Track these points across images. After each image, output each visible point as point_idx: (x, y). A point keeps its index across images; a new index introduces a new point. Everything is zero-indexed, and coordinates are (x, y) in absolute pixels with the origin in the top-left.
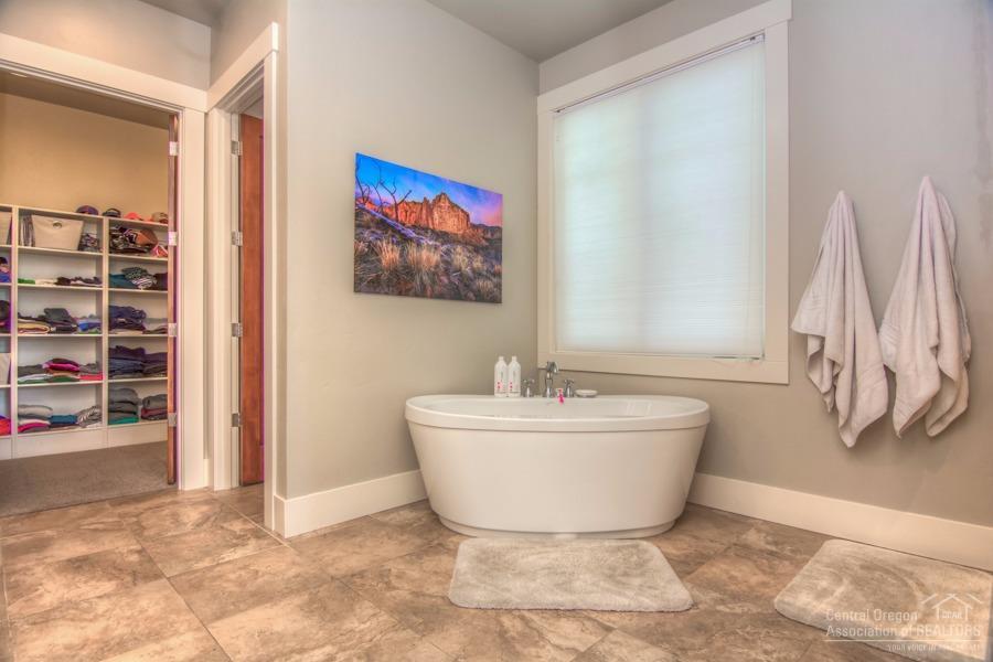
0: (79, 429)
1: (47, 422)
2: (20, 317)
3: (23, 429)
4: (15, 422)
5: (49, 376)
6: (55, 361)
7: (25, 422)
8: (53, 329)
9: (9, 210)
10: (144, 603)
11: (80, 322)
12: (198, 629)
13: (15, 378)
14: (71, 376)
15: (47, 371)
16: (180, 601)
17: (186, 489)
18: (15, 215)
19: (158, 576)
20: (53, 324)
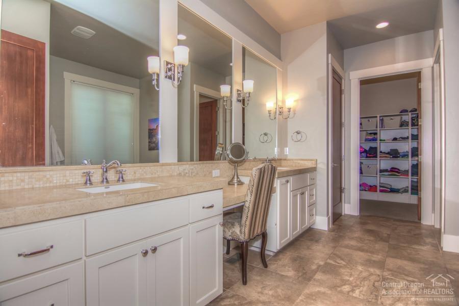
0: (400, 194)
1: (389, 190)
2: (381, 152)
3: (381, 191)
4: (378, 188)
5: (390, 173)
6: (392, 168)
7: (381, 188)
8: (391, 157)
9: (376, 117)
10: (376, 246)
11: (401, 154)
12: (384, 257)
13: (378, 173)
14: (397, 174)
15: (389, 172)
16: (387, 249)
17: (424, 223)
18: (378, 118)
19: (387, 242)
20: (391, 155)
